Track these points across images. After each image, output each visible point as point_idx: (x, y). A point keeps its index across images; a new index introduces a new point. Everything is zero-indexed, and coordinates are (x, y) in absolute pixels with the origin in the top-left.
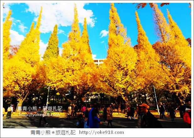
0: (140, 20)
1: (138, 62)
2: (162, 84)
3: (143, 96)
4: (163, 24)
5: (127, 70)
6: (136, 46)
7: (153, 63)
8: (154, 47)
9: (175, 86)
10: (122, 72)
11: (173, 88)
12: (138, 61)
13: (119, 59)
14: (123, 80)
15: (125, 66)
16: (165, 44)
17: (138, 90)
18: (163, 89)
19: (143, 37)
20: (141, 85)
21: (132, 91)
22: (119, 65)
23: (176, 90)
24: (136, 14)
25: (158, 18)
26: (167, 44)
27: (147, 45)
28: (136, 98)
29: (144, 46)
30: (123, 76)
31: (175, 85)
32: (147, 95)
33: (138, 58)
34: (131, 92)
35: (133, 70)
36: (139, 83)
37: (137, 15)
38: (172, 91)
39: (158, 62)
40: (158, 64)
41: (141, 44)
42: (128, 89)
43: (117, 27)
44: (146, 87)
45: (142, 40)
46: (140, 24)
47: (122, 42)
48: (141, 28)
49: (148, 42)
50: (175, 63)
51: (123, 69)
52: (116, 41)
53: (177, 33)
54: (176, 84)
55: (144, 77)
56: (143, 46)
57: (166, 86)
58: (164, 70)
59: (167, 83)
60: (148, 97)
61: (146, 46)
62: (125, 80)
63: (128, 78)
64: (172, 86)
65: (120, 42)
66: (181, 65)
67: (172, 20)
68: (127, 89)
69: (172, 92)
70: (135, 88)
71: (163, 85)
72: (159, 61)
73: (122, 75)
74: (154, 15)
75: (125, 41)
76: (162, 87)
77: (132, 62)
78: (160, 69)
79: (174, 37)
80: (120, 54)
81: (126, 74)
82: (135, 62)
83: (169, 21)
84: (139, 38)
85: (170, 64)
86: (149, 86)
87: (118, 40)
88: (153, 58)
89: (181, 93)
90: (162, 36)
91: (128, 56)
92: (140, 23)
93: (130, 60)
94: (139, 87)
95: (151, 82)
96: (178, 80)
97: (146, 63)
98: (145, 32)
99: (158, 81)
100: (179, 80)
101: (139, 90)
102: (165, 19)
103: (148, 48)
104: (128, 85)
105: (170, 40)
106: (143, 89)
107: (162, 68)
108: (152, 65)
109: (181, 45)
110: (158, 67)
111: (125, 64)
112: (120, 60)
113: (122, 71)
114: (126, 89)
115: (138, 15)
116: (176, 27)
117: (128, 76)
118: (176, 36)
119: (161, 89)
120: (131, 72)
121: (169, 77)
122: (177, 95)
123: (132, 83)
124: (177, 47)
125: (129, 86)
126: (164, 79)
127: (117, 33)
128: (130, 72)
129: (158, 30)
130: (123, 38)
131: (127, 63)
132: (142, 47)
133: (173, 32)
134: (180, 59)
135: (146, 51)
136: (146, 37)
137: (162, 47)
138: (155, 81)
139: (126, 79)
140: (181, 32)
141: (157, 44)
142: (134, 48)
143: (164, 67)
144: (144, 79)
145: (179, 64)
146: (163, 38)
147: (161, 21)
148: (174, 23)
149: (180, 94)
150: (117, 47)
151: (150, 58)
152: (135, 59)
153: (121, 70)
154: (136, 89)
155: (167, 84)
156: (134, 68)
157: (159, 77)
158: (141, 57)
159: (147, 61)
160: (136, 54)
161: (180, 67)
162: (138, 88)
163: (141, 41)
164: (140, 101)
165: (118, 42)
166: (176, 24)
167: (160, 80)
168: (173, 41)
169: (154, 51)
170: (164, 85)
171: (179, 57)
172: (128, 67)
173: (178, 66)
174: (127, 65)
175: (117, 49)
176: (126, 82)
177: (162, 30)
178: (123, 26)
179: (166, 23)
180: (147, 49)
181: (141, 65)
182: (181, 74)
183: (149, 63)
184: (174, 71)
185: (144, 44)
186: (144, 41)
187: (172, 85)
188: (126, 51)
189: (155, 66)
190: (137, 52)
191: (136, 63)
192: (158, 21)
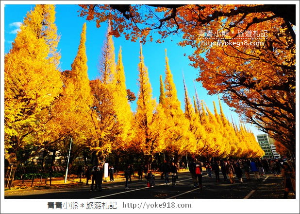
0: (85, 38)
1: (60, 97)
2: (83, 137)
3: (52, 154)
4: (111, 60)
5: (35, 104)
6: (67, 72)
7: (82, 106)
8: (91, 84)
9: (98, 143)
10: (21, 105)
11: (96, 144)
12: (60, 95)
13: (25, 79)
14: (20, 120)
15: (34, 97)
16: (104, 85)
17: (44, 143)
18: (84, 145)
19: (82, 64)
20: (52, 134)
21: (32, 144)
22: (21, 90)
23: (98, 148)
24: (83, 27)
25: (108, 50)
26: (106, 87)
27: (84, 78)
28: (37, 158)
29: (79, 78)
30: (22, 114)
31: (99, 141)
32: (58, 152)
33: (61, 91)
34: (28, 145)
35: (47, 107)
36: (49, 132)
37: (85, 29)
38: (93, 148)
39: (89, 106)
40: (88, 108)
41: (75, 73)
42: (23, 140)
43: (44, 24)
44: (59, 139)
45: (79, 67)
46: (84, 44)
47: (43, 54)
48: (84, 50)
49: (86, 73)
50: (108, 113)
51: (26, 100)
52: (32, 46)
53: (121, 79)
54: (100, 139)
55: (61, 124)
56: (78, 76)
57: (89, 141)
58: (92, 118)
59: (91, 136)
60: (59, 156)
61: (81, 78)
62: (23, 122)
63: (31, 120)
64: (95, 142)
65: (40, 52)
66: (112, 117)
67: (121, 61)
68: (21, 139)
69: (93, 150)
70: (38, 139)
71: (84, 140)
72: (91, 104)
73: (19, 110)
74: (105, 44)
75: (50, 55)
76: (83, 143)
77: (50, 94)
78: (89, 117)
79: (116, 82)
80: (31, 73)
81: (29, 112)
82: (55, 96)
83: (118, 61)
84: (76, 62)
85: (102, 112)
86: (63, 138)
87: (37, 46)
88: (85, 98)
89: (103, 152)
90: (105, 74)
91: (46, 81)
92: (84, 42)
93: (47, 89)
94: (47, 139)
95: (70, 132)
96: (103, 134)
97: (73, 102)
98: (86, 58)
99: (79, 133)
100: (105, 135)
101: (46, 143)
102: (114, 55)
103: (83, 82)
104: (27, 132)
105: (112, 82)
106: (53, 142)
107: (91, 115)
108: (80, 109)
109: (120, 94)
110: (87, 113)
111: (35, 93)
112: (26, 81)
113: (24, 103)
114: (18, 140)
115: (86, 31)
116: (122, 72)
117: (33, 116)
118: (119, 82)
119: (81, 145)
120: (40, 110)
121: (96, 129)
122: (97, 154)
123: (35, 129)
124: (115, 95)
125: (27, 134)
126: (89, 131)
127: (39, 34)
128: (38, 109)
129: (103, 65)
130: (49, 49)
131: (39, 93)
132: (75, 77)
133: (118, 75)
134: (114, 109)
135: (79, 86)
136: (85, 66)
137: (100, 87)
138: (76, 131)
139: (27, 120)
140: (124, 80)
141: (96, 82)
142: (62, 74)
143: (95, 115)
144: (60, 127)
145: (111, 115)
146: (105, 77)
147: (109, 56)
148: (121, 66)
149: (100, 153)
150: (30, 58)
151: (82, 97)
152: (57, 91)
153: (22, 102)
154: (40, 142)
155: (91, 138)
156: (48, 104)
157: (83, 128)
158: (67, 90)
159: (76, 100)
160: (61, 84)
161: (111, 119)
162: (44, 139)
163: (77, 68)
164: (43, 162)
165: (36, 50)
166: (124, 68)
167: (83, 131)
168: (114, 86)
169: (89, 89)
170: (86, 139)
171: (114, 106)
172: (39, 100)
173: (110, 117)
174: (37, 96)
175: (28, 61)
176: (23, 126)
177: (107, 67)
178: (56, 29)
179: (114, 61)
180: (81, 83)
181: (64, 104)
182: (108, 128)
183: (78, 103)
184: (102, 123)
185: (80, 74)
186: (80, 70)
187: (95, 140)
188: (45, 71)
189: (83, 110)
190: (65, 81)
191: (56, 98)
192: (106, 54)
